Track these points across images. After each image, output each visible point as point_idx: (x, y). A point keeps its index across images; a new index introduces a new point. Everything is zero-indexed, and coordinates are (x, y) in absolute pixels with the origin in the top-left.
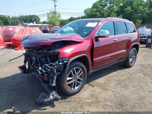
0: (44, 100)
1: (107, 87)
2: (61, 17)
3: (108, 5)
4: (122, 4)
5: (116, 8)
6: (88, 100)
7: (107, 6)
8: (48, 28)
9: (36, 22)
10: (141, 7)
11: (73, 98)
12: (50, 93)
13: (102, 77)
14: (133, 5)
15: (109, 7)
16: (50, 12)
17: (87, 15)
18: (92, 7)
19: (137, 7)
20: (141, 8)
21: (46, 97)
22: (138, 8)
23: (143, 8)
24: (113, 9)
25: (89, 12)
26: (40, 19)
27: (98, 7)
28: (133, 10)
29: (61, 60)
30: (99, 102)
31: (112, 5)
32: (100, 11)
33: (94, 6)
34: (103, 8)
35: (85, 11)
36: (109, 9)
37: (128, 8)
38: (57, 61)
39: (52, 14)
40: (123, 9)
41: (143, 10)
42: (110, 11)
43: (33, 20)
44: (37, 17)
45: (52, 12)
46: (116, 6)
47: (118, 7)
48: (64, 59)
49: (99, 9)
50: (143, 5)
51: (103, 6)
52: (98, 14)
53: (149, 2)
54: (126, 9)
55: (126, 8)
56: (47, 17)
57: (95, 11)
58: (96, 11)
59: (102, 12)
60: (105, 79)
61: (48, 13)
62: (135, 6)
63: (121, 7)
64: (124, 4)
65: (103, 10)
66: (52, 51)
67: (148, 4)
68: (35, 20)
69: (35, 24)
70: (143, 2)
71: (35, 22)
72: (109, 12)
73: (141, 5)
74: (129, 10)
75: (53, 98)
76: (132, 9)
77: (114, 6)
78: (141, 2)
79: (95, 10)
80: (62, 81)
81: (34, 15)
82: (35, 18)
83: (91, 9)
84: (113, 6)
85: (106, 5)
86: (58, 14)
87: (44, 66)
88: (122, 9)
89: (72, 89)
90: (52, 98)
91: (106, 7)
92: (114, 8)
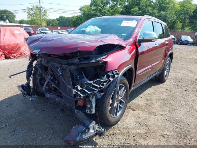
0: (82, 137)
1: (152, 110)
2: (48, 15)
3: (111, 2)
4: (127, 4)
5: (119, 8)
6: (138, 131)
7: (109, 4)
8: (31, 29)
9: (9, 21)
10: (150, 8)
11: (116, 129)
12: (89, 126)
13: (137, 96)
14: (141, 5)
15: (111, 6)
16: (32, 7)
17: (83, 14)
18: (90, 4)
19: (146, 7)
20: (150, 10)
21: (85, 131)
22: (147, 10)
23: (152, 10)
24: (116, 9)
25: (87, 10)
26: (14, 16)
27: (99, 5)
28: (140, 12)
29: (110, 74)
30: (154, 132)
31: (115, 3)
32: (100, 10)
33: (93, 3)
34: (104, 7)
35: (81, 9)
36: (112, 9)
37: (135, 8)
38: (105, 76)
39: (34, 10)
40: (129, 10)
41: (152, 12)
42: (113, 10)
43: (5, 16)
44: (10, 13)
45: (35, 7)
46: (120, 5)
47: (123, 7)
48: (115, 73)
49: (100, 7)
50: (152, 6)
51: (104, 3)
52: (98, 13)
53: (158, 3)
54: (133, 10)
55: (132, 8)
56: (27, 14)
57: (93, 10)
58: (95, 10)
59: (103, 11)
60: (143, 99)
61: (28, 9)
62: (143, 6)
63: (126, 7)
64: (129, 4)
65: (104, 9)
66: (93, 61)
67: (157, 5)
68: (8, 17)
69: (9, 24)
70: (152, 2)
71: (7, 21)
72: (112, 12)
73: (150, 5)
74: (135, 12)
75: (94, 132)
76: (139, 10)
77: (118, 5)
78: (149, 3)
79: (94, 8)
80: (105, 105)
81: (5, 10)
82: (8, 14)
83: (88, 6)
84: (116, 5)
85: (107, 3)
86: (44, 11)
87: (86, 84)
88: (127, 10)
89: (114, 116)
90: (92, 133)
91: (108, 6)
92: (117, 7)
